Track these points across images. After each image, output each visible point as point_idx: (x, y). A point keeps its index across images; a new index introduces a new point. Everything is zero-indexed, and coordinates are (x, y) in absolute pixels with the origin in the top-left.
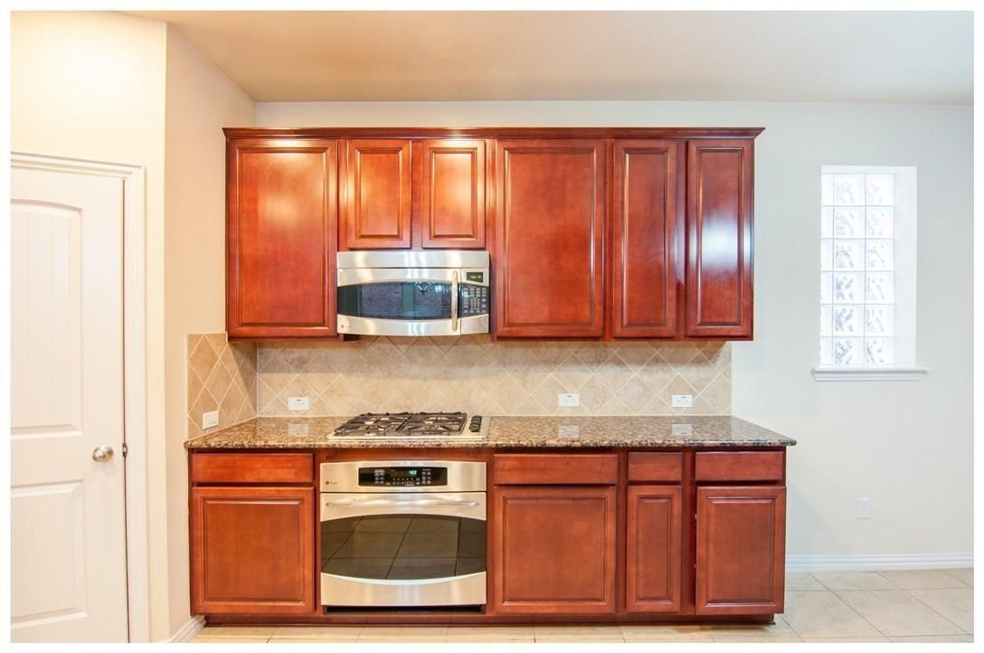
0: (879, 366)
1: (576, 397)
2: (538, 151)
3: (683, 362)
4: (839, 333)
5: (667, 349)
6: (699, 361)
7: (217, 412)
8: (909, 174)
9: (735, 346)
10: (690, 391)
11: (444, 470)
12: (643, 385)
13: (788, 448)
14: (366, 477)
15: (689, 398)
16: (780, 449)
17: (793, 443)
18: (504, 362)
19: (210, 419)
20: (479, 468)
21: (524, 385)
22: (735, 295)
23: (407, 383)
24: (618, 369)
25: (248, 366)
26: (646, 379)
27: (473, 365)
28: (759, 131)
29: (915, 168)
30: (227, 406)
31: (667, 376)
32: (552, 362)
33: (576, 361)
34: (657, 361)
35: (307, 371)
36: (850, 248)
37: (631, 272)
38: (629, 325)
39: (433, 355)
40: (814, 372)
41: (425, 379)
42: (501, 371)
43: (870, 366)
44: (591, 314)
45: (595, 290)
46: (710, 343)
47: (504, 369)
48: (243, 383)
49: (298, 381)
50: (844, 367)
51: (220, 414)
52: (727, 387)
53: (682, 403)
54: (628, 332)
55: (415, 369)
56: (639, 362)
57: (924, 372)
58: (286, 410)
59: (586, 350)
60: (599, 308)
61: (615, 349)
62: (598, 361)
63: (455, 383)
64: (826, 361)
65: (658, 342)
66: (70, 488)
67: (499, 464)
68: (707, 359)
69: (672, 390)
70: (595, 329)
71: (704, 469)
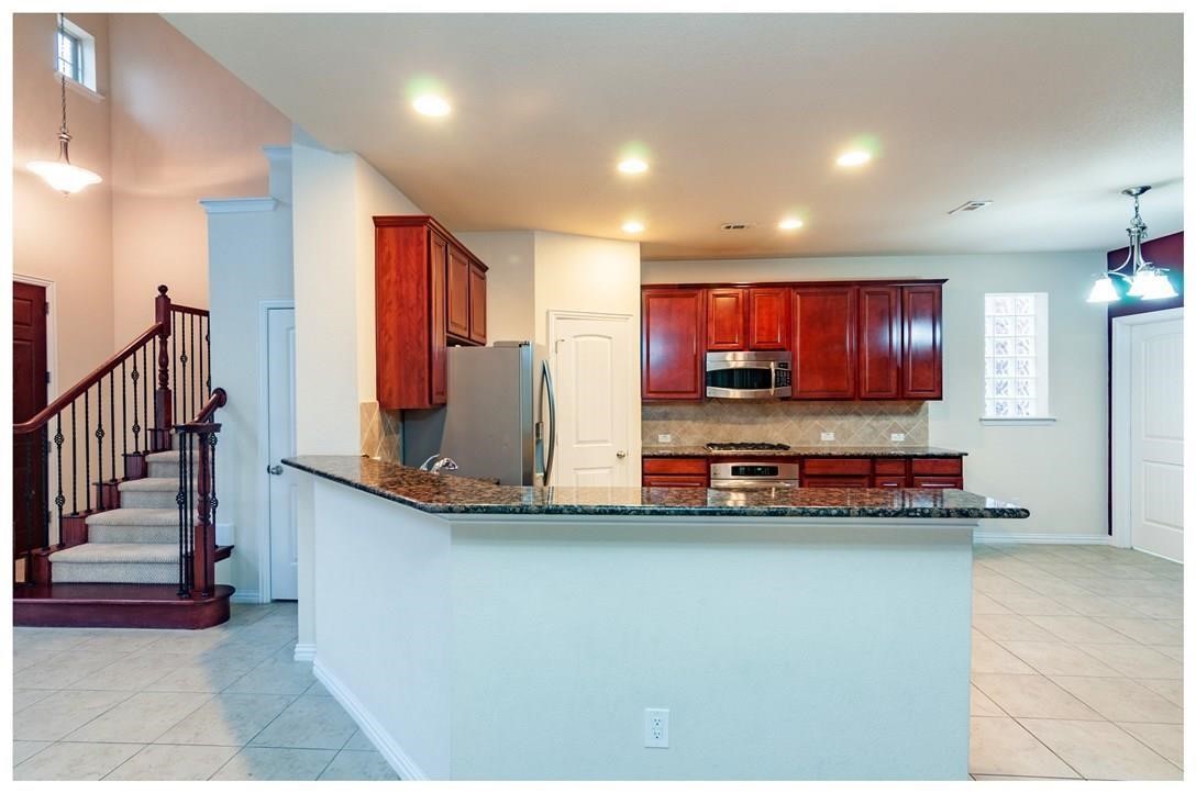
0: (1025, 416)
1: (832, 434)
2: (816, 294)
3: (898, 414)
4: (999, 396)
5: (888, 405)
6: (908, 413)
8: (1044, 297)
9: (930, 404)
10: (903, 432)
11: (776, 468)
12: (872, 427)
13: (964, 457)
14: (735, 471)
15: (902, 435)
16: (959, 457)
17: (966, 454)
18: (788, 414)
20: (795, 467)
21: (800, 428)
22: (932, 375)
23: (728, 426)
24: (857, 418)
26: (875, 424)
27: (768, 416)
28: (945, 281)
29: (1046, 295)
31: (888, 422)
32: (816, 414)
33: (831, 414)
34: (881, 413)
35: (670, 419)
36: (1006, 343)
37: (870, 362)
38: (870, 392)
39: (745, 410)
40: (981, 420)
41: (740, 424)
42: (786, 419)
43: (1020, 417)
44: (847, 386)
45: (850, 372)
46: (915, 402)
49: (664, 425)
50: (1001, 416)
52: (926, 429)
53: (898, 438)
54: (868, 396)
55: (734, 418)
56: (870, 413)
57: (1054, 420)
58: (658, 443)
59: (838, 407)
60: (852, 383)
61: (856, 406)
62: (845, 413)
63: (758, 426)
64: (990, 413)
65: (882, 402)
66: (607, 471)
67: (807, 464)
68: (913, 412)
69: (891, 431)
70: (849, 394)
71: (916, 468)
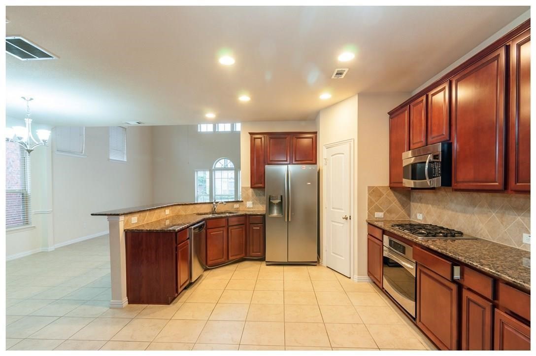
7: (383, 213)
11: (405, 248)
19: (379, 215)
21: (502, 223)
25: (404, 199)
30: (389, 211)
41: (457, 212)
42: (490, 212)
47: (491, 211)
48: (400, 205)
51: (384, 214)
